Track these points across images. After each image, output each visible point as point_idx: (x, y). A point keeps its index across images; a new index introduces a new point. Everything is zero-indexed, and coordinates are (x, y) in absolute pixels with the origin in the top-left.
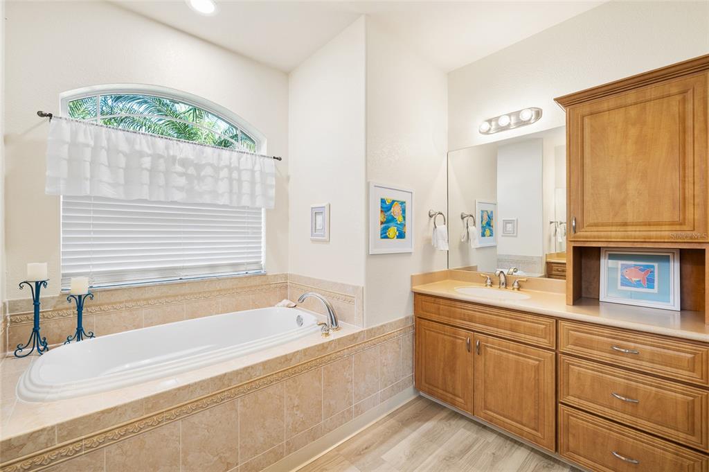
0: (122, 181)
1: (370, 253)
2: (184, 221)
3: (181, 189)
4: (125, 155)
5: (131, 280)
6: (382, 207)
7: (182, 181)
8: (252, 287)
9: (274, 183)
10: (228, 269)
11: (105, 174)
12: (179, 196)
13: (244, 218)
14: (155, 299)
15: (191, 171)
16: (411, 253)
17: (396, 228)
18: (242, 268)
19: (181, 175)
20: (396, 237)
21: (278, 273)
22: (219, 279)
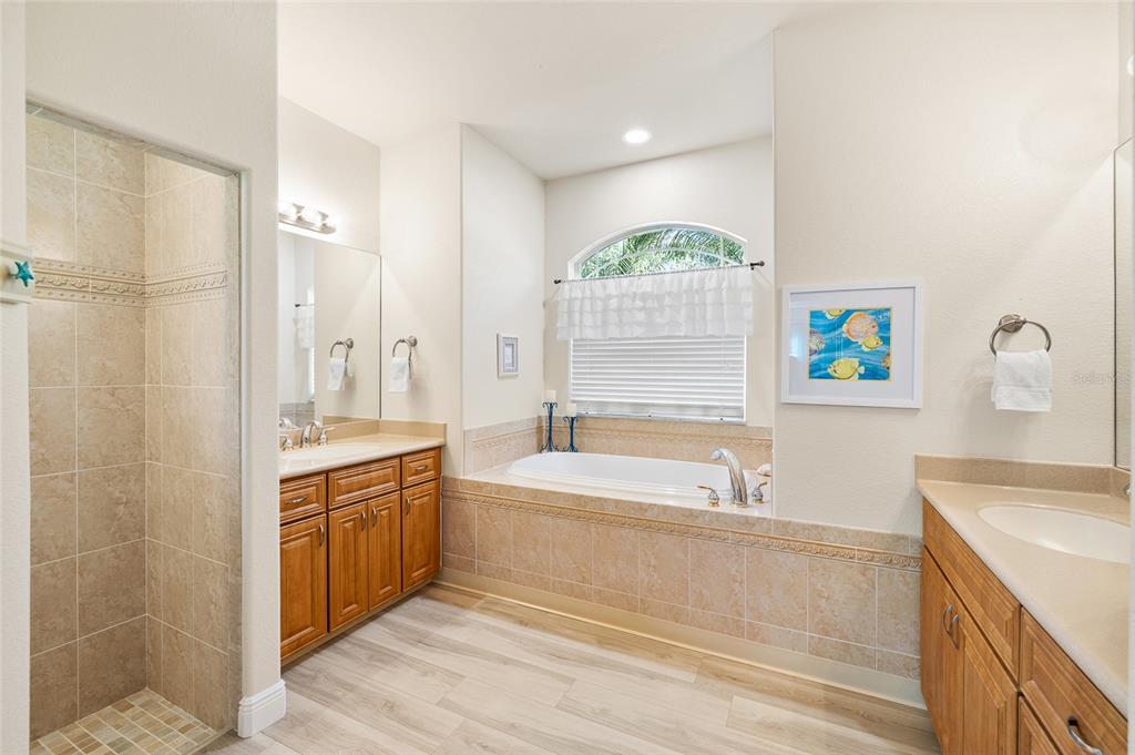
0: (599, 323)
1: (783, 401)
2: (654, 356)
3: (640, 324)
4: (601, 299)
5: (612, 411)
6: (811, 326)
7: (641, 316)
8: (724, 437)
9: (750, 300)
10: (699, 412)
11: (588, 319)
12: (639, 331)
13: (720, 349)
14: (626, 431)
15: (649, 304)
16: (918, 409)
17: (857, 360)
18: (716, 412)
19: (640, 309)
20: (857, 376)
21: (765, 426)
22: (685, 422)
